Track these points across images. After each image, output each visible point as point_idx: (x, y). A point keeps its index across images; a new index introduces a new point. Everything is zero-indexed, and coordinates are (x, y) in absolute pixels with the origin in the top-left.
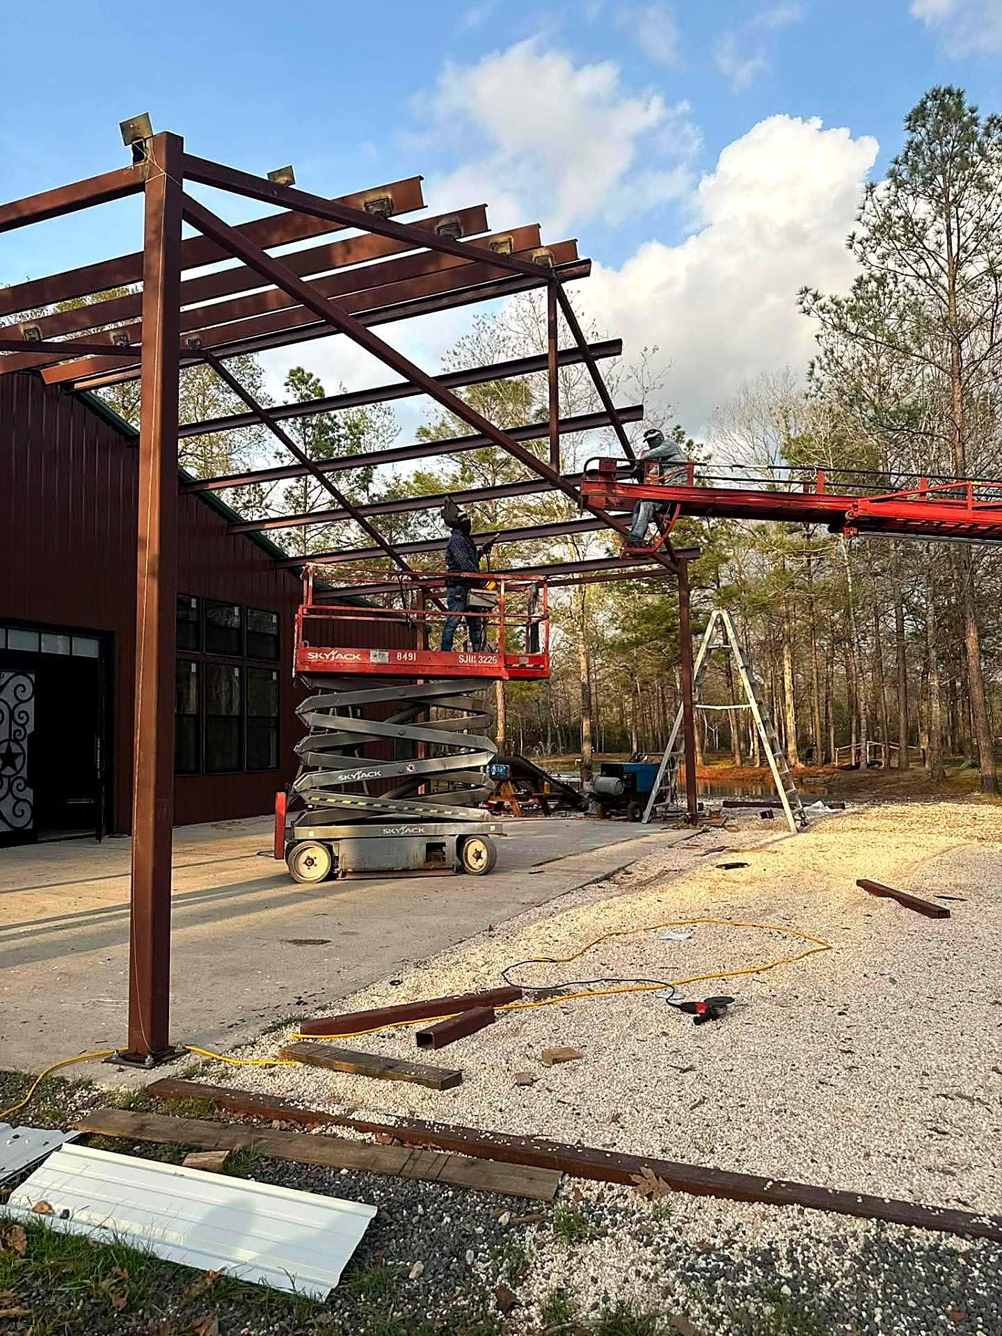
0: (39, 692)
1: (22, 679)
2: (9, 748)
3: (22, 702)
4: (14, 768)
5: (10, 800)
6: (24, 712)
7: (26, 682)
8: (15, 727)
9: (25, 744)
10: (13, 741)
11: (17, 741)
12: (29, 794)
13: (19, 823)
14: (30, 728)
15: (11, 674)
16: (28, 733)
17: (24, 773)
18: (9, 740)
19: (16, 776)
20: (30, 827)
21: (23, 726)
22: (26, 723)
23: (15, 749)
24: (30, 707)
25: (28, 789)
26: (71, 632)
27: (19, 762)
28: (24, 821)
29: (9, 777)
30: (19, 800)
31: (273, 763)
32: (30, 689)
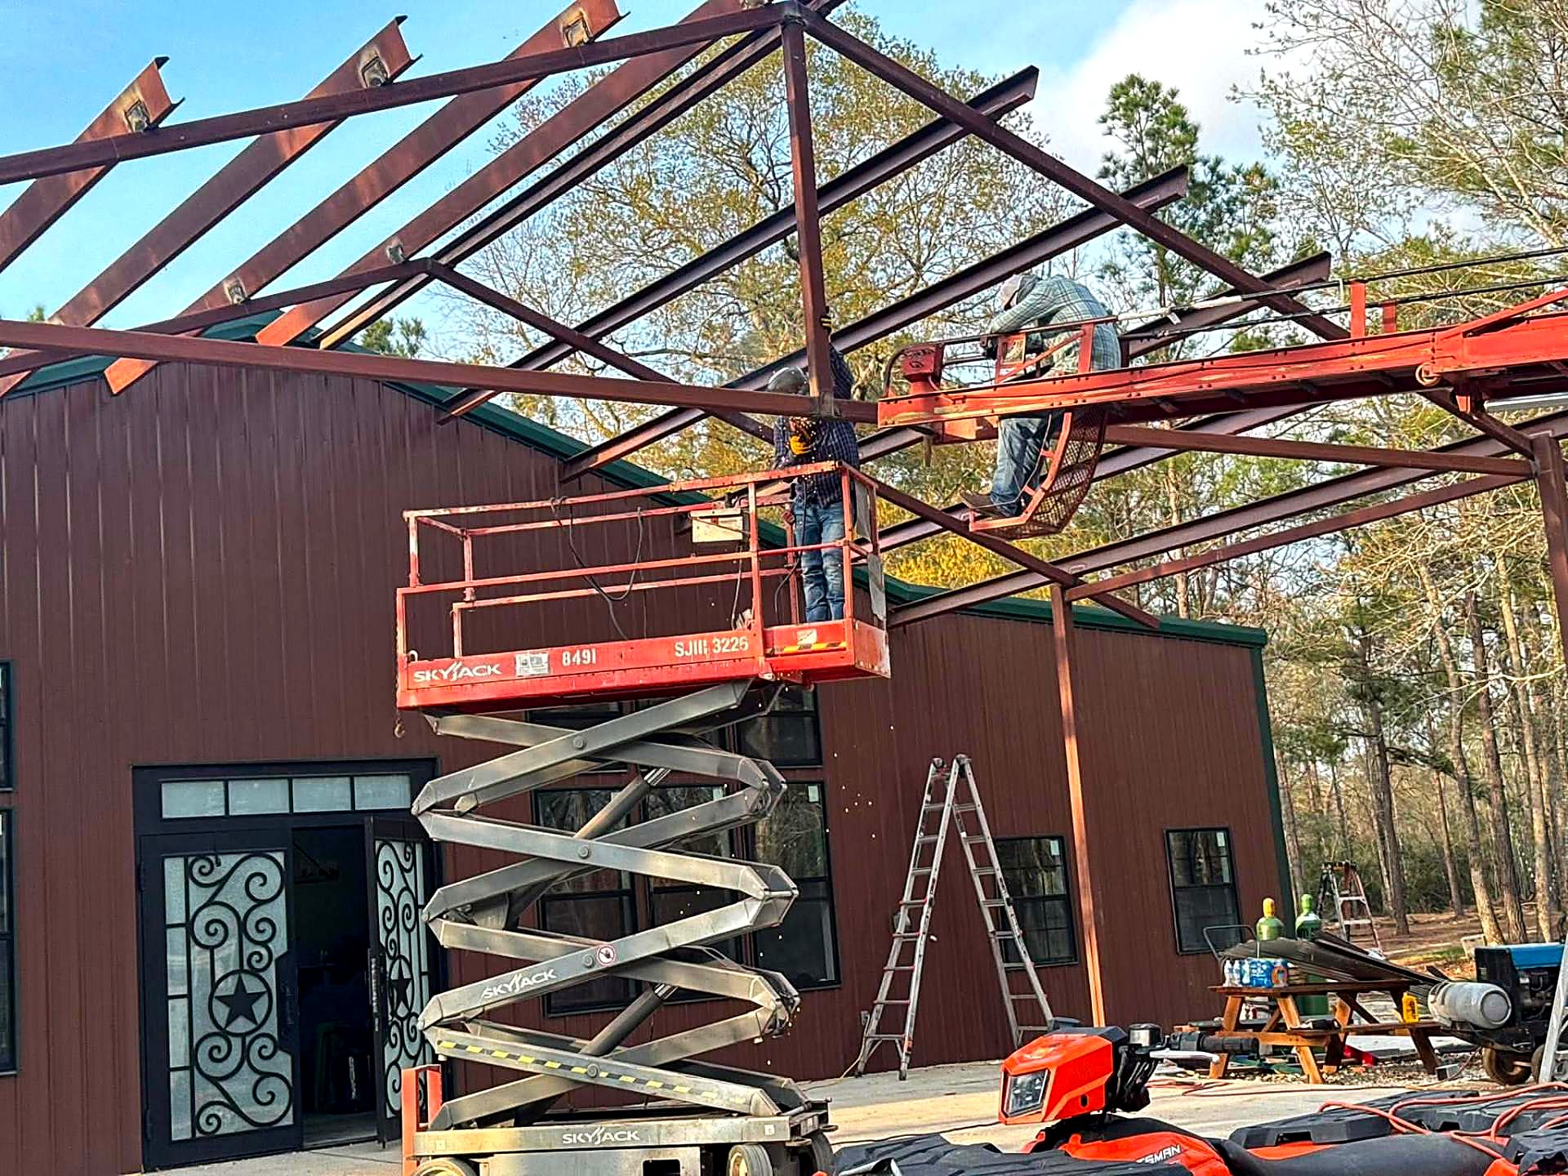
0: (293, 881)
1: (259, 864)
2: (240, 985)
3: (260, 903)
4: (252, 1019)
5: (247, 1077)
6: (264, 920)
7: (269, 871)
8: (249, 948)
9: (271, 976)
10: (246, 972)
11: (255, 973)
12: (283, 1063)
13: (265, 1115)
14: (280, 946)
15: (239, 857)
16: (275, 956)
17: (272, 1027)
18: (241, 970)
19: (256, 1033)
20: (288, 1121)
21: (264, 944)
22: (270, 939)
23: (252, 985)
24: (278, 911)
25: (279, 1053)
26: (352, 768)
27: (260, 1009)
28: (278, 1110)
29: (243, 1036)
30: (265, 1075)
31: (831, 976)
32: (275, 879)
